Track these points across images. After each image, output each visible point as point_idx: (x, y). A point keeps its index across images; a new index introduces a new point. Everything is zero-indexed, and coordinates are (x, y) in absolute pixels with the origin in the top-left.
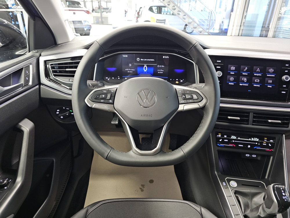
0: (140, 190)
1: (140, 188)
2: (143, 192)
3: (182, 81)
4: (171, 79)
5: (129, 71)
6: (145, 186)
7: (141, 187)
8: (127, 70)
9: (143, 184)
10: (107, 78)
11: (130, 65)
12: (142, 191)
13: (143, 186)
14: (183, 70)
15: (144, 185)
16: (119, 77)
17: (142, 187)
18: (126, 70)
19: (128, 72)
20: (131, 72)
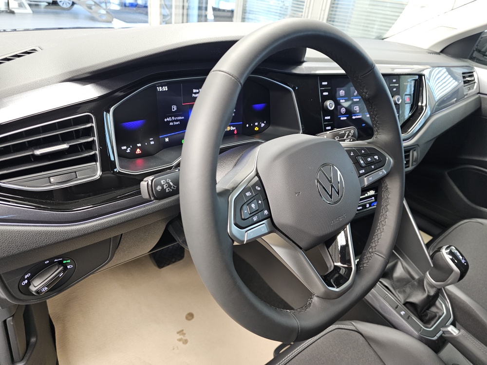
0: (181, 343)
1: (180, 340)
2: (188, 343)
3: (263, 125)
4: (247, 126)
5: (173, 121)
6: (184, 332)
7: (179, 337)
8: (168, 120)
9: (178, 330)
10: (124, 148)
11: (174, 108)
12: (186, 342)
13: (181, 332)
14: (264, 104)
15: (182, 330)
16: (152, 141)
17: (181, 337)
18: (166, 120)
19: (171, 124)
20: (177, 123)
